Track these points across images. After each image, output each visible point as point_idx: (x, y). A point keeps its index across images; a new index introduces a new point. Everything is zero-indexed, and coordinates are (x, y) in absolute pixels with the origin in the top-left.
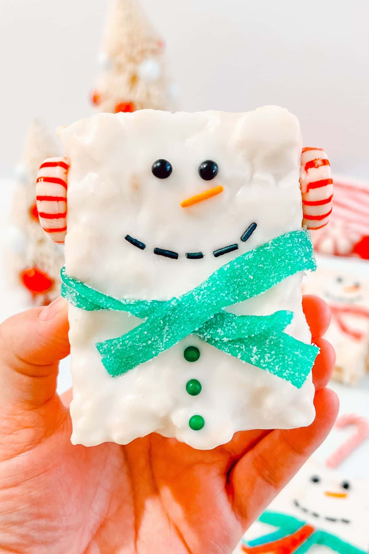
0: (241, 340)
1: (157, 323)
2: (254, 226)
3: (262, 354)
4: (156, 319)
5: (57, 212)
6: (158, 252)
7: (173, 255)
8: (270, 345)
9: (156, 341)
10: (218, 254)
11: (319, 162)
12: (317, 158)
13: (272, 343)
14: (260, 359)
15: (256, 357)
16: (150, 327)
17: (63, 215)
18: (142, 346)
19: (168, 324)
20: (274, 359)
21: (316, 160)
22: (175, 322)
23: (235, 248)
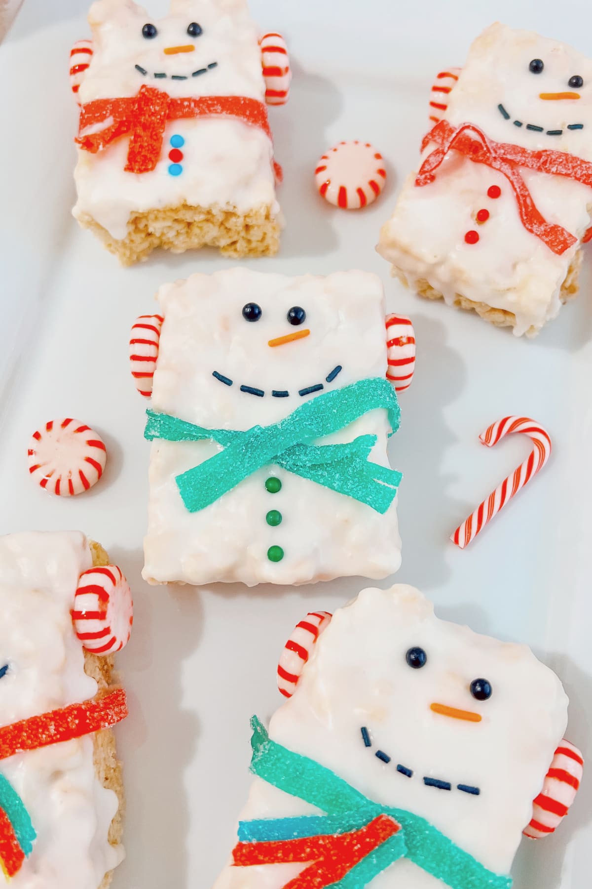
0: (321, 466)
1: (239, 449)
2: (338, 369)
3: (345, 481)
4: (239, 445)
5: (148, 355)
6: (244, 389)
7: (259, 393)
8: (354, 473)
9: (237, 467)
10: (304, 393)
11: (404, 340)
12: (403, 335)
13: (355, 471)
14: (342, 485)
15: (337, 483)
16: (232, 453)
17: (154, 359)
18: (223, 472)
19: (250, 450)
20: (357, 486)
21: (402, 337)
22: (257, 448)
23: (319, 387)
